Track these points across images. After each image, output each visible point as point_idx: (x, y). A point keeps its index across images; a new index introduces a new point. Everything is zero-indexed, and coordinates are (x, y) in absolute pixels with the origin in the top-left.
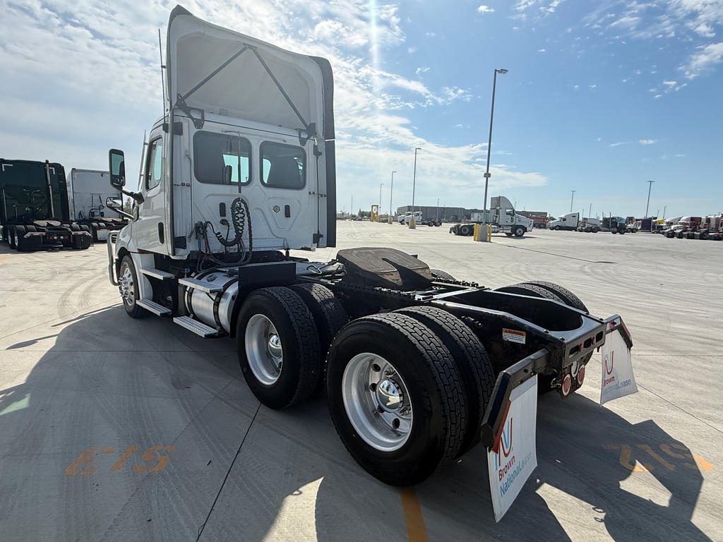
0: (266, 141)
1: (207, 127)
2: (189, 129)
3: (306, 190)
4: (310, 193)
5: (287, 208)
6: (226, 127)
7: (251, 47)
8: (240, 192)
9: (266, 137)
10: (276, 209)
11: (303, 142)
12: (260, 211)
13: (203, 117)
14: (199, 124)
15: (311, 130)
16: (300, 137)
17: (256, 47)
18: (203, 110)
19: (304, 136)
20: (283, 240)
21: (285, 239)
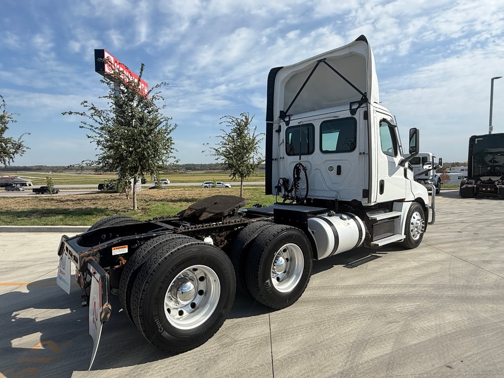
1: (292, 124)
2: (284, 128)
3: (357, 151)
4: (360, 154)
5: (339, 168)
6: (300, 120)
7: (320, 61)
8: (300, 159)
9: (323, 118)
10: (331, 169)
11: (353, 112)
12: (319, 171)
13: (289, 118)
14: (287, 123)
16: (350, 108)
17: (325, 59)
18: (290, 115)
19: (354, 107)
20: (336, 192)
21: (338, 192)
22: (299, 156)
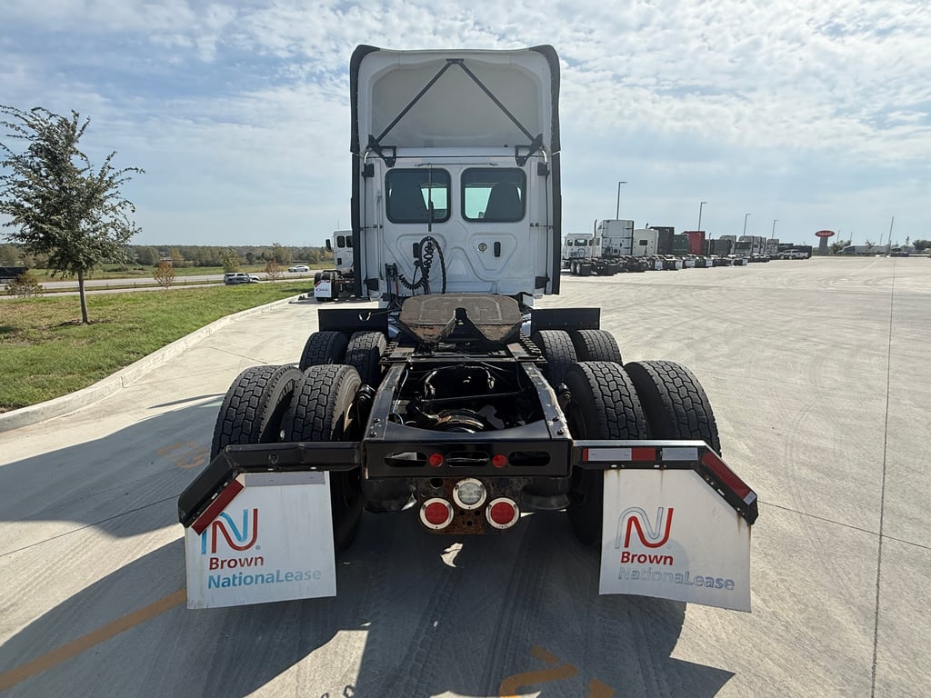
0: (469, 169)
1: (399, 164)
2: (381, 169)
3: (526, 221)
4: (531, 225)
5: (497, 246)
6: (420, 161)
7: (455, 61)
8: (430, 230)
9: (469, 164)
10: (483, 247)
11: (521, 161)
12: (461, 251)
13: (395, 154)
14: (390, 162)
15: (537, 145)
16: (517, 156)
17: (463, 60)
18: (395, 147)
19: (523, 153)
20: (491, 284)
21: (494, 283)
22: (427, 225)
